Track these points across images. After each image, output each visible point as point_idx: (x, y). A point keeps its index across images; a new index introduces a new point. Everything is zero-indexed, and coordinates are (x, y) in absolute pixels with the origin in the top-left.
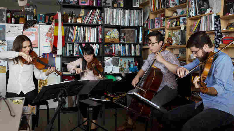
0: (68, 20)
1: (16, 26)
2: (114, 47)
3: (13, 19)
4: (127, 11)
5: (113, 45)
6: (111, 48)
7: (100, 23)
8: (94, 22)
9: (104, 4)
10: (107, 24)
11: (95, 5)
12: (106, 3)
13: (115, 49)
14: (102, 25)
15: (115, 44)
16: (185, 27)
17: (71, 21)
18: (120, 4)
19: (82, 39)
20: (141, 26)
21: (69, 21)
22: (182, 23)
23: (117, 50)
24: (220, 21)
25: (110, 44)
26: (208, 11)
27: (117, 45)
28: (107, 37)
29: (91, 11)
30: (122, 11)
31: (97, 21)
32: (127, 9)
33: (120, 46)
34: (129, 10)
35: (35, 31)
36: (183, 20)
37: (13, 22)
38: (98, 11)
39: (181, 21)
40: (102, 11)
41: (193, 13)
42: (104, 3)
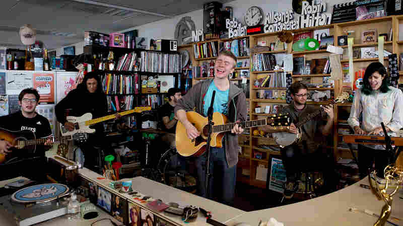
0: (99, 66)
1: (21, 74)
2: (150, 98)
3: (16, 63)
4: (166, 56)
5: (149, 95)
6: (146, 100)
7: (136, 70)
8: (130, 69)
9: (139, 46)
10: (144, 71)
11: (129, 47)
12: (141, 45)
13: (151, 100)
14: (138, 72)
15: (150, 94)
16: (248, 81)
17: (102, 68)
18: (155, 46)
19: (115, 90)
20: (180, 73)
21: (100, 68)
22: (242, 76)
23: (153, 101)
24: (291, 79)
25: (146, 95)
26: (277, 68)
27: (153, 96)
28: (143, 86)
29: (126, 54)
30: (161, 56)
31: (133, 68)
32: (166, 54)
33: (157, 96)
34: (167, 55)
35: (49, 81)
36: (245, 72)
37: (16, 67)
38: (134, 55)
39: (242, 74)
40: (139, 56)
41: (258, 68)
42: (138, 44)
